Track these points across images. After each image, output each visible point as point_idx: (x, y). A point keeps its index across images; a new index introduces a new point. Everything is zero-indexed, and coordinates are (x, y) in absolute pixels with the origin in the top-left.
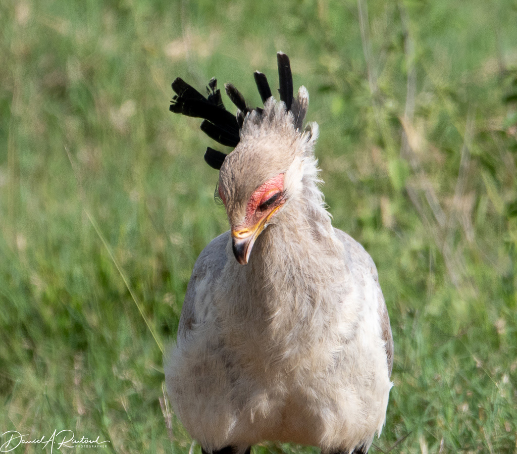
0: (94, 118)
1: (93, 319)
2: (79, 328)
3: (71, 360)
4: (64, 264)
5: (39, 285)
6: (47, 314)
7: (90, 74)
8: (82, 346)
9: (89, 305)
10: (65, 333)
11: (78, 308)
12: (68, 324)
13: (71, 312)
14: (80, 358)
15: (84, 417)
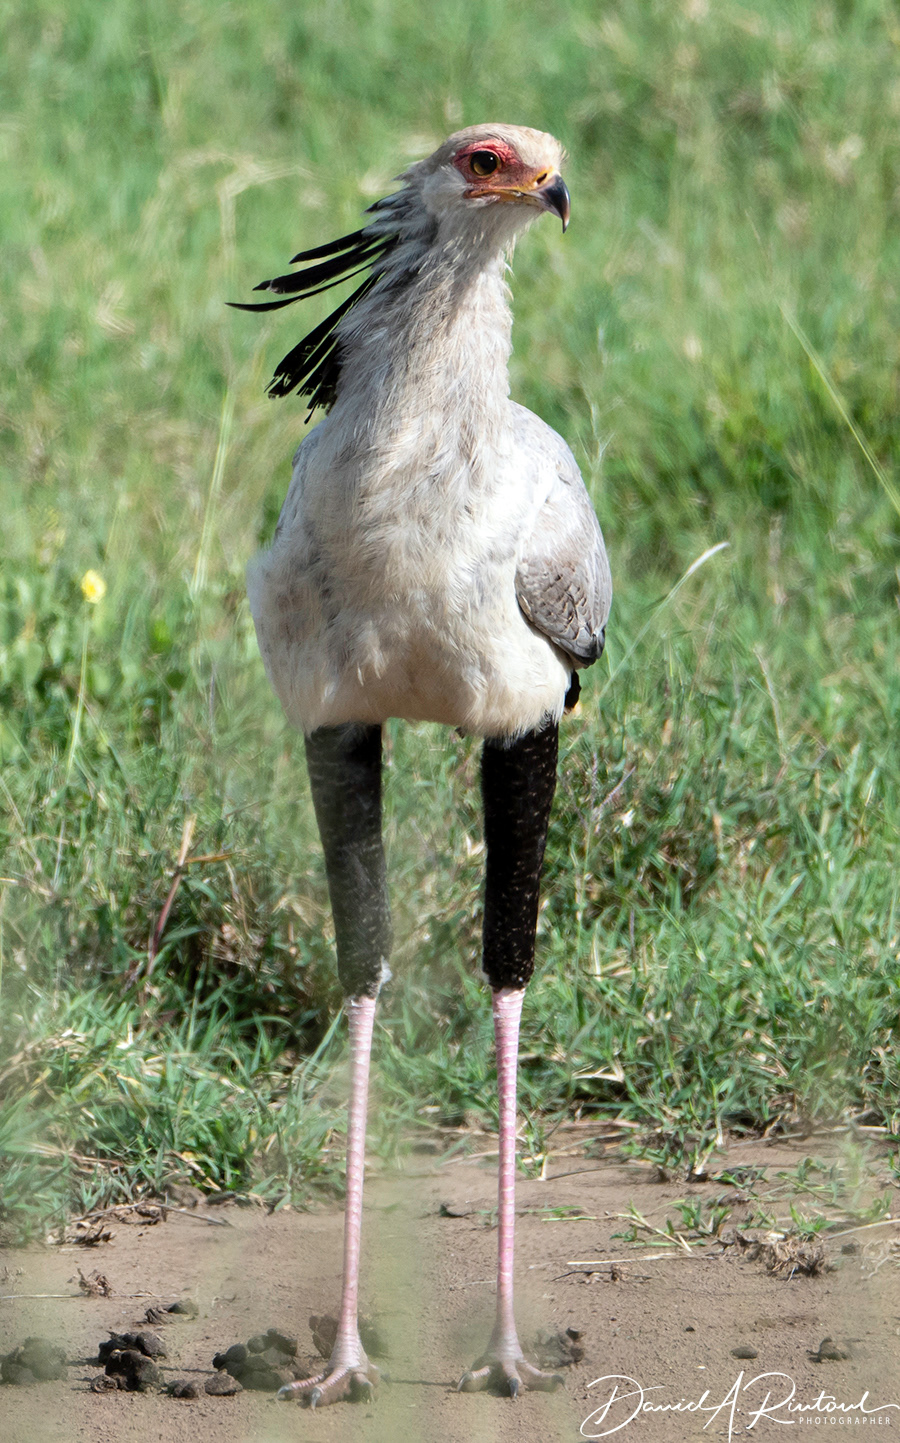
0: (799, 160)
1: (799, 462)
2: (779, 476)
3: (765, 526)
4: (755, 380)
5: (718, 411)
6: (729, 455)
7: (796, 95)
8: (780, 504)
9: (794, 441)
10: (756, 482)
11: (778, 446)
12: (760, 469)
13: (766, 451)
14: (778, 519)
15: (786, 609)
